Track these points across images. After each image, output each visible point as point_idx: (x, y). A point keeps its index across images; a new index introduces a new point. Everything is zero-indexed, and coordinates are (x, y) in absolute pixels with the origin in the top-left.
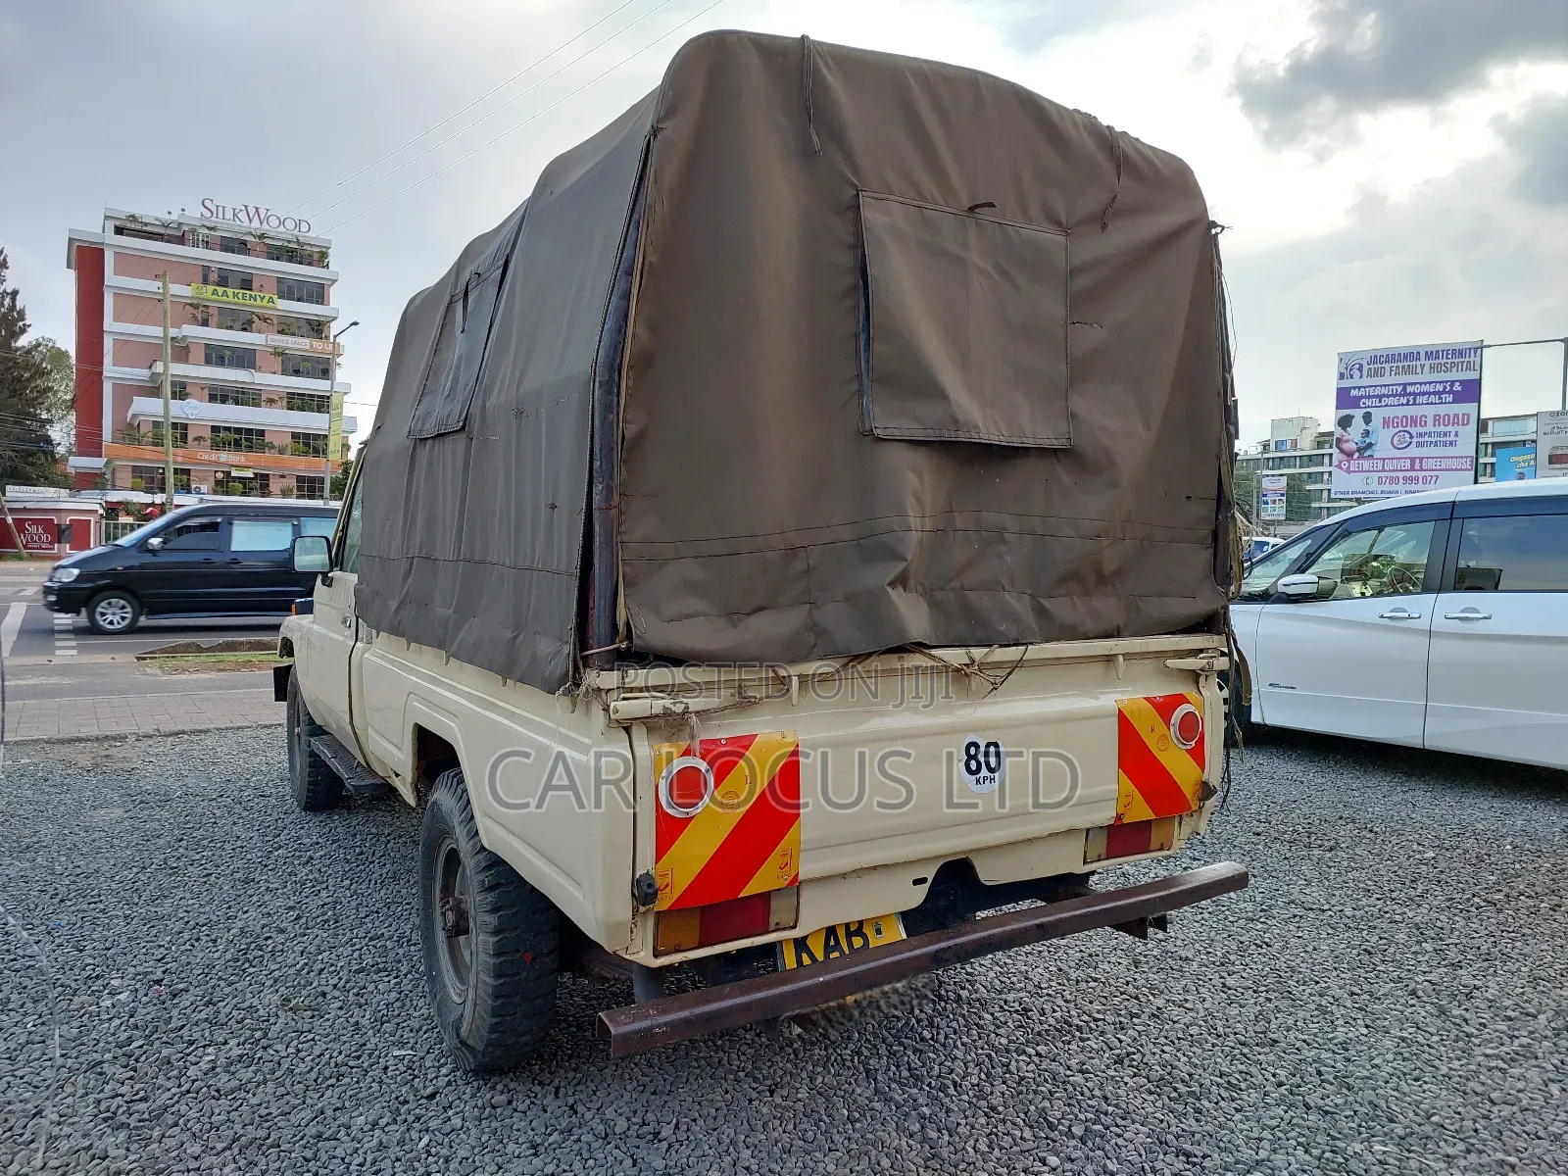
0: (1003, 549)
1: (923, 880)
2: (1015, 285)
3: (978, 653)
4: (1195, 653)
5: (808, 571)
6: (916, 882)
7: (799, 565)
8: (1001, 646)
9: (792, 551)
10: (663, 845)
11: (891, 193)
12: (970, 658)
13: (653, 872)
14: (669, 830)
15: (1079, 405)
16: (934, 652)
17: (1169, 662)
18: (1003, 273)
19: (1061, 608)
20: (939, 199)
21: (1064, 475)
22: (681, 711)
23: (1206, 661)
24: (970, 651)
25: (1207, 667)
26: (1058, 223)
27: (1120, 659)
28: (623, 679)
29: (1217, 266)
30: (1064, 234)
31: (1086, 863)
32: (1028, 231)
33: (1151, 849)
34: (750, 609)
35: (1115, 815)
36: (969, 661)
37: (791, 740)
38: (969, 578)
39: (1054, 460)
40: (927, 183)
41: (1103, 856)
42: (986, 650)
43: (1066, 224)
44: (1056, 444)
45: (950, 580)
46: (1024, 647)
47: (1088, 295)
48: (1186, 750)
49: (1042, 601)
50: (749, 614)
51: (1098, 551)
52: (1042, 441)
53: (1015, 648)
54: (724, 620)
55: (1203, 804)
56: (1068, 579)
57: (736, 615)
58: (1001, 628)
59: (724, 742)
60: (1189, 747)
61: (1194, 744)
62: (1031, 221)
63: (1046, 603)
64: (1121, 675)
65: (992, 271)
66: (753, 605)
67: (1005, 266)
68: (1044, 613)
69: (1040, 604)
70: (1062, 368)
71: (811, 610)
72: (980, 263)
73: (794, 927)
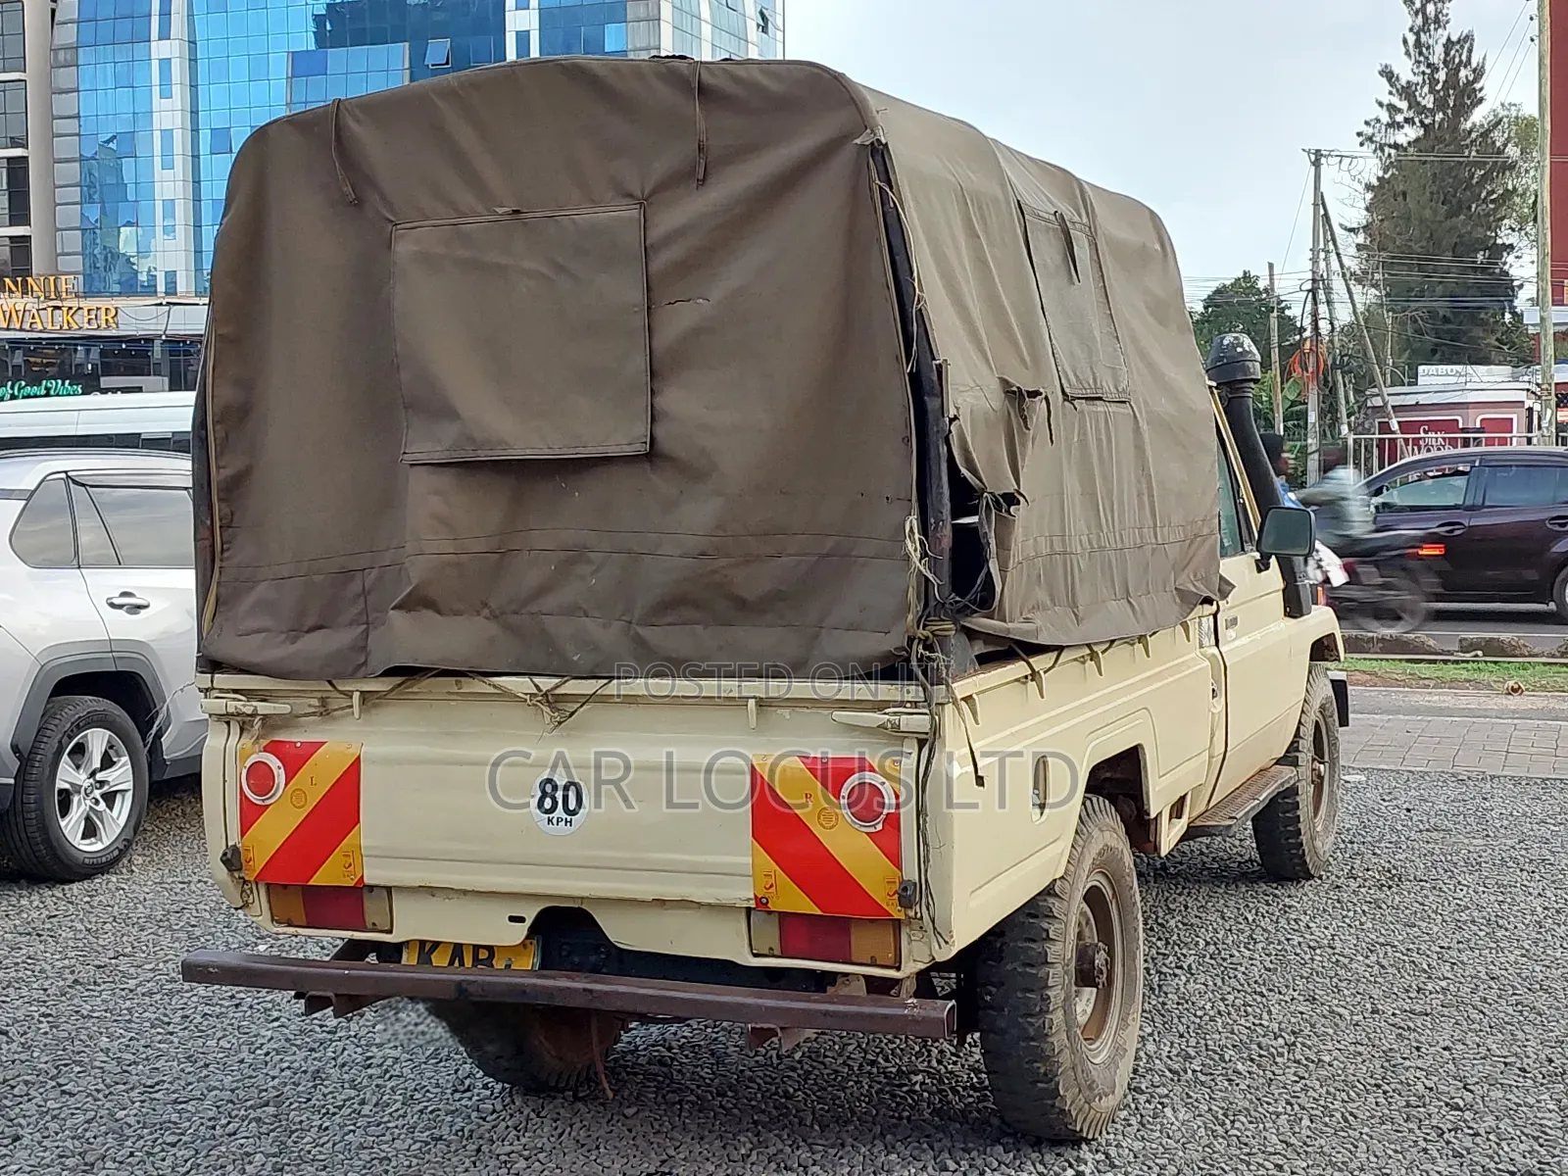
0: (588, 569)
1: (521, 920)
2: (575, 278)
3: (545, 683)
4: (880, 706)
5: (364, 593)
6: (512, 919)
7: (355, 587)
8: (574, 678)
9: (347, 574)
10: (246, 824)
11: (426, 218)
12: (535, 686)
13: (240, 845)
14: (249, 816)
16: (493, 680)
17: (836, 714)
18: (560, 269)
19: (666, 638)
20: (480, 208)
21: (660, 483)
22: (249, 712)
23: (887, 717)
24: (537, 680)
25: (889, 726)
26: (631, 196)
27: (752, 703)
28: (212, 682)
29: (880, 187)
30: (638, 206)
31: (756, 956)
32: (587, 216)
33: (854, 959)
34: (306, 629)
35: (752, 896)
36: (536, 691)
37: (354, 752)
38: (549, 602)
39: (647, 466)
40: (466, 198)
41: (777, 952)
42: (557, 681)
43: (639, 195)
44: (628, 450)
45: (526, 602)
46: (605, 681)
47: (684, 268)
48: (867, 833)
49: (640, 630)
50: (308, 632)
51: (714, 572)
52: (609, 449)
53: (594, 681)
54: (284, 636)
55: (916, 913)
56: (673, 605)
57: (296, 632)
58: (575, 658)
59: (298, 745)
60: (872, 830)
61: (880, 827)
62: (594, 202)
63: (644, 632)
64: (753, 722)
65: (545, 270)
66: (310, 622)
67: (560, 260)
68: (640, 641)
69: (637, 634)
70: (640, 362)
71: (367, 631)
72: (527, 264)
73: (390, 932)
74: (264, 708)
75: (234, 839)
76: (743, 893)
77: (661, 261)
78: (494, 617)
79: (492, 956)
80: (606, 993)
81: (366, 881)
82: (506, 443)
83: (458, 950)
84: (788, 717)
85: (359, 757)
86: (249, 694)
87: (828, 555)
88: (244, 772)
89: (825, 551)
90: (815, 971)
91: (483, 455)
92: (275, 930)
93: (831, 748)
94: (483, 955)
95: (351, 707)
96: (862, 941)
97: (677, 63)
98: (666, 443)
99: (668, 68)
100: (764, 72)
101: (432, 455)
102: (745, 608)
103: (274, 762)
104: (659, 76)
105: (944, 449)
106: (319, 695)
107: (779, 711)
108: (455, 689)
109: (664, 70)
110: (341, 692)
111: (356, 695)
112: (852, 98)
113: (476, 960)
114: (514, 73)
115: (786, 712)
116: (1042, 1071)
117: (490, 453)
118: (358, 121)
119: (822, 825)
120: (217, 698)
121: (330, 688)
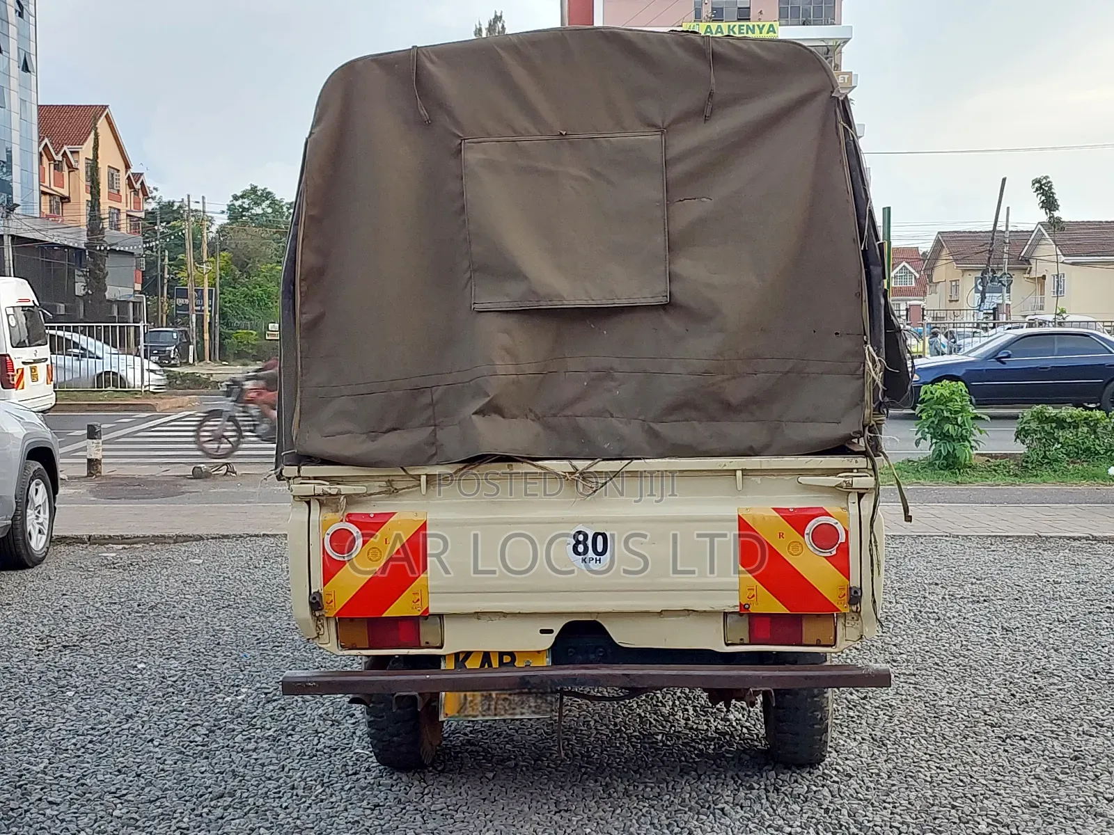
0: (613, 384)
1: (551, 631)
2: (609, 182)
3: (581, 465)
4: (834, 472)
5: (432, 404)
6: (543, 632)
7: (425, 400)
8: (604, 460)
9: (418, 391)
10: (328, 576)
11: (489, 135)
12: (574, 467)
13: (322, 592)
14: (331, 569)
15: (684, 266)
16: (540, 463)
17: (801, 479)
18: (598, 175)
19: (672, 431)
20: (533, 131)
21: (672, 323)
22: (335, 493)
23: (843, 479)
24: (575, 463)
25: (845, 485)
26: (654, 126)
27: (739, 474)
28: (299, 471)
29: (844, 127)
30: (660, 133)
31: (727, 645)
32: (619, 138)
33: (804, 642)
34: (384, 430)
35: (738, 604)
36: (573, 470)
37: (421, 518)
38: (580, 408)
39: (662, 312)
40: (522, 122)
41: (746, 641)
42: (590, 462)
43: (661, 125)
44: (653, 302)
45: (563, 409)
46: (627, 462)
47: (693, 177)
48: (825, 557)
49: (652, 425)
50: (385, 433)
51: (713, 384)
52: (637, 301)
53: (619, 461)
54: (365, 436)
55: (857, 608)
56: (681, 408)
57: (374, 433)
58: (606, 446)
59: (372, 516)
60: (829, 555)
61: (834, 553)
62: (625, 130)
63: (657, 427)
64: (740, 487)
65: (586, 175)
66: (387, 426)
67: (598, 169)
68: (655, 435)
69: (650, 427)
70: (660, 240)
71: (434, 431)
72: (574, 171)
73: (441, 647)
74: (345, 489)
75: (317, 586)
76: (731, 602)
77: (677, 171)
78: (537, 419)
79: (514, 659)
80: (640, 676)
81: (431, 611)
82: (562, 297)
83: (486, 656)
84: (759, 482)
85: (425, 523)
86: (331, 480)
87: (788, 372)
88: (327, 538)
89: (787, 370)
90: (771, 652)
91: (544, 305)
92: (341, 653)
93: (795, 501)
94: (507, 659)
95: (420, 485)
96: (810, 630)
97: (692, 36)
98: (680, 297)
99: (686, 39)
100: (759, 46)
101: (502, 305)
102: (729, 409)
103: (354, 529)
104: (679, 44)
105: (883, 301)
106: (386, 479)
107: (753, 478)
108: (508, 471)
109: (681, 40)
110: (412, 476)
111: (423, 478)
112: (823, 66)
113: (501, 663)
114: (563, 34)
115: (758, 479)
116: (819, 717)
117: (550, 303)
118: (432, 62)
119: (791, 553)
120: (301, 483)
121: (404, 474)
